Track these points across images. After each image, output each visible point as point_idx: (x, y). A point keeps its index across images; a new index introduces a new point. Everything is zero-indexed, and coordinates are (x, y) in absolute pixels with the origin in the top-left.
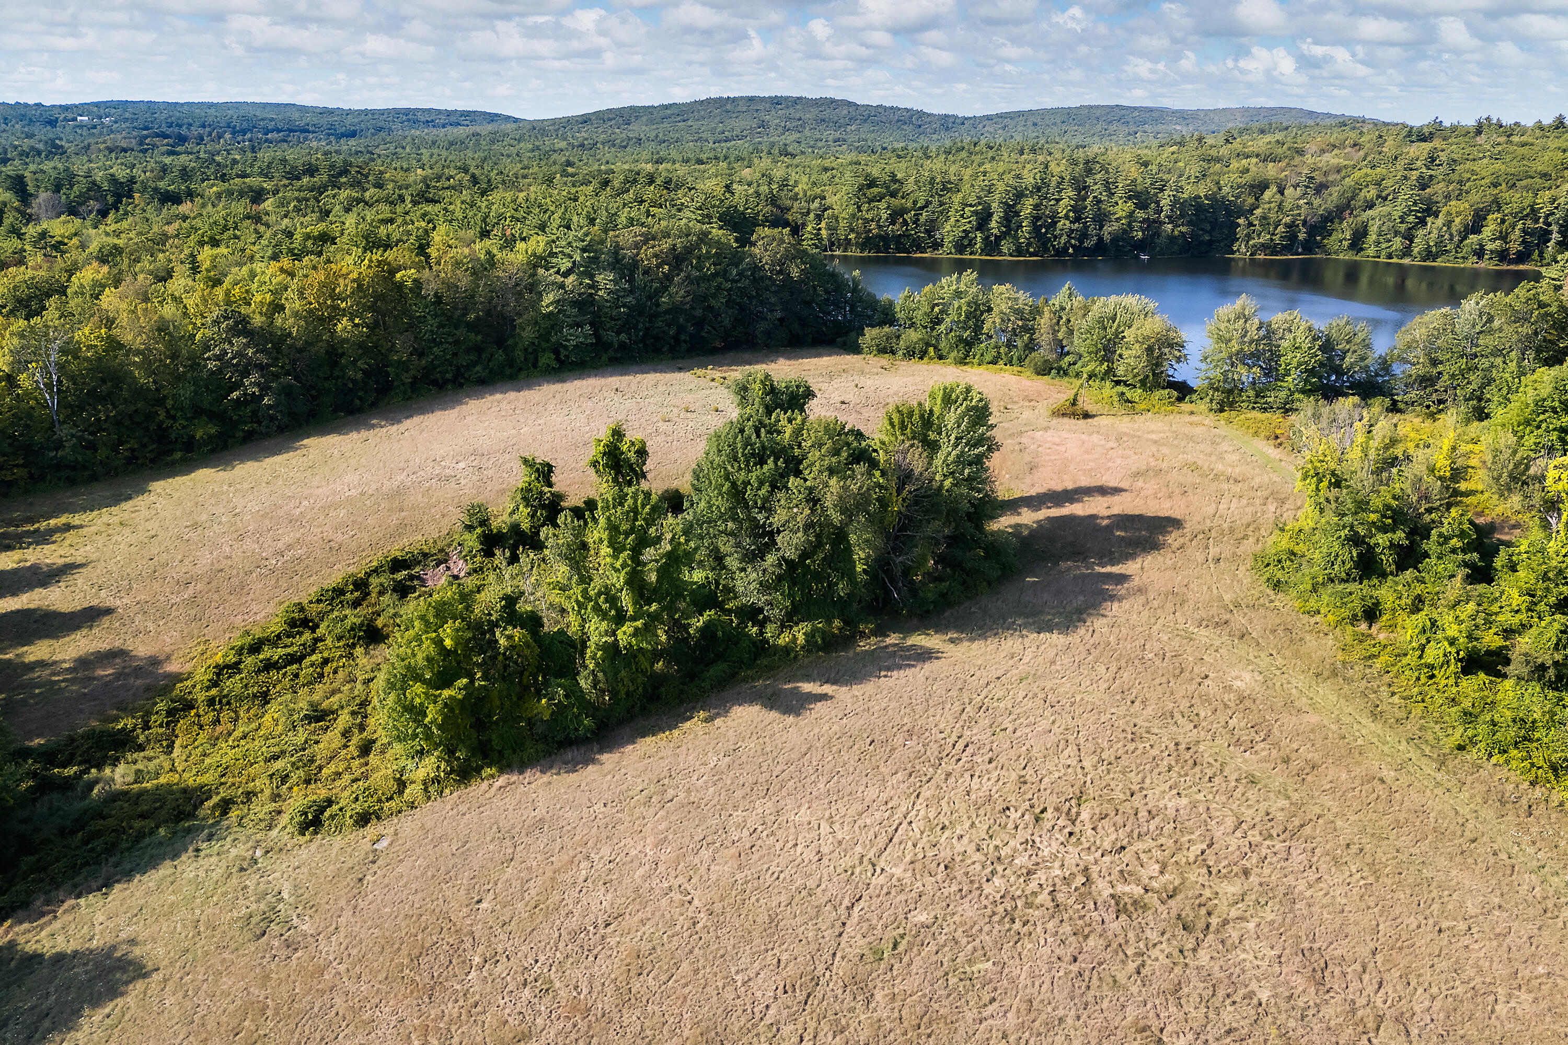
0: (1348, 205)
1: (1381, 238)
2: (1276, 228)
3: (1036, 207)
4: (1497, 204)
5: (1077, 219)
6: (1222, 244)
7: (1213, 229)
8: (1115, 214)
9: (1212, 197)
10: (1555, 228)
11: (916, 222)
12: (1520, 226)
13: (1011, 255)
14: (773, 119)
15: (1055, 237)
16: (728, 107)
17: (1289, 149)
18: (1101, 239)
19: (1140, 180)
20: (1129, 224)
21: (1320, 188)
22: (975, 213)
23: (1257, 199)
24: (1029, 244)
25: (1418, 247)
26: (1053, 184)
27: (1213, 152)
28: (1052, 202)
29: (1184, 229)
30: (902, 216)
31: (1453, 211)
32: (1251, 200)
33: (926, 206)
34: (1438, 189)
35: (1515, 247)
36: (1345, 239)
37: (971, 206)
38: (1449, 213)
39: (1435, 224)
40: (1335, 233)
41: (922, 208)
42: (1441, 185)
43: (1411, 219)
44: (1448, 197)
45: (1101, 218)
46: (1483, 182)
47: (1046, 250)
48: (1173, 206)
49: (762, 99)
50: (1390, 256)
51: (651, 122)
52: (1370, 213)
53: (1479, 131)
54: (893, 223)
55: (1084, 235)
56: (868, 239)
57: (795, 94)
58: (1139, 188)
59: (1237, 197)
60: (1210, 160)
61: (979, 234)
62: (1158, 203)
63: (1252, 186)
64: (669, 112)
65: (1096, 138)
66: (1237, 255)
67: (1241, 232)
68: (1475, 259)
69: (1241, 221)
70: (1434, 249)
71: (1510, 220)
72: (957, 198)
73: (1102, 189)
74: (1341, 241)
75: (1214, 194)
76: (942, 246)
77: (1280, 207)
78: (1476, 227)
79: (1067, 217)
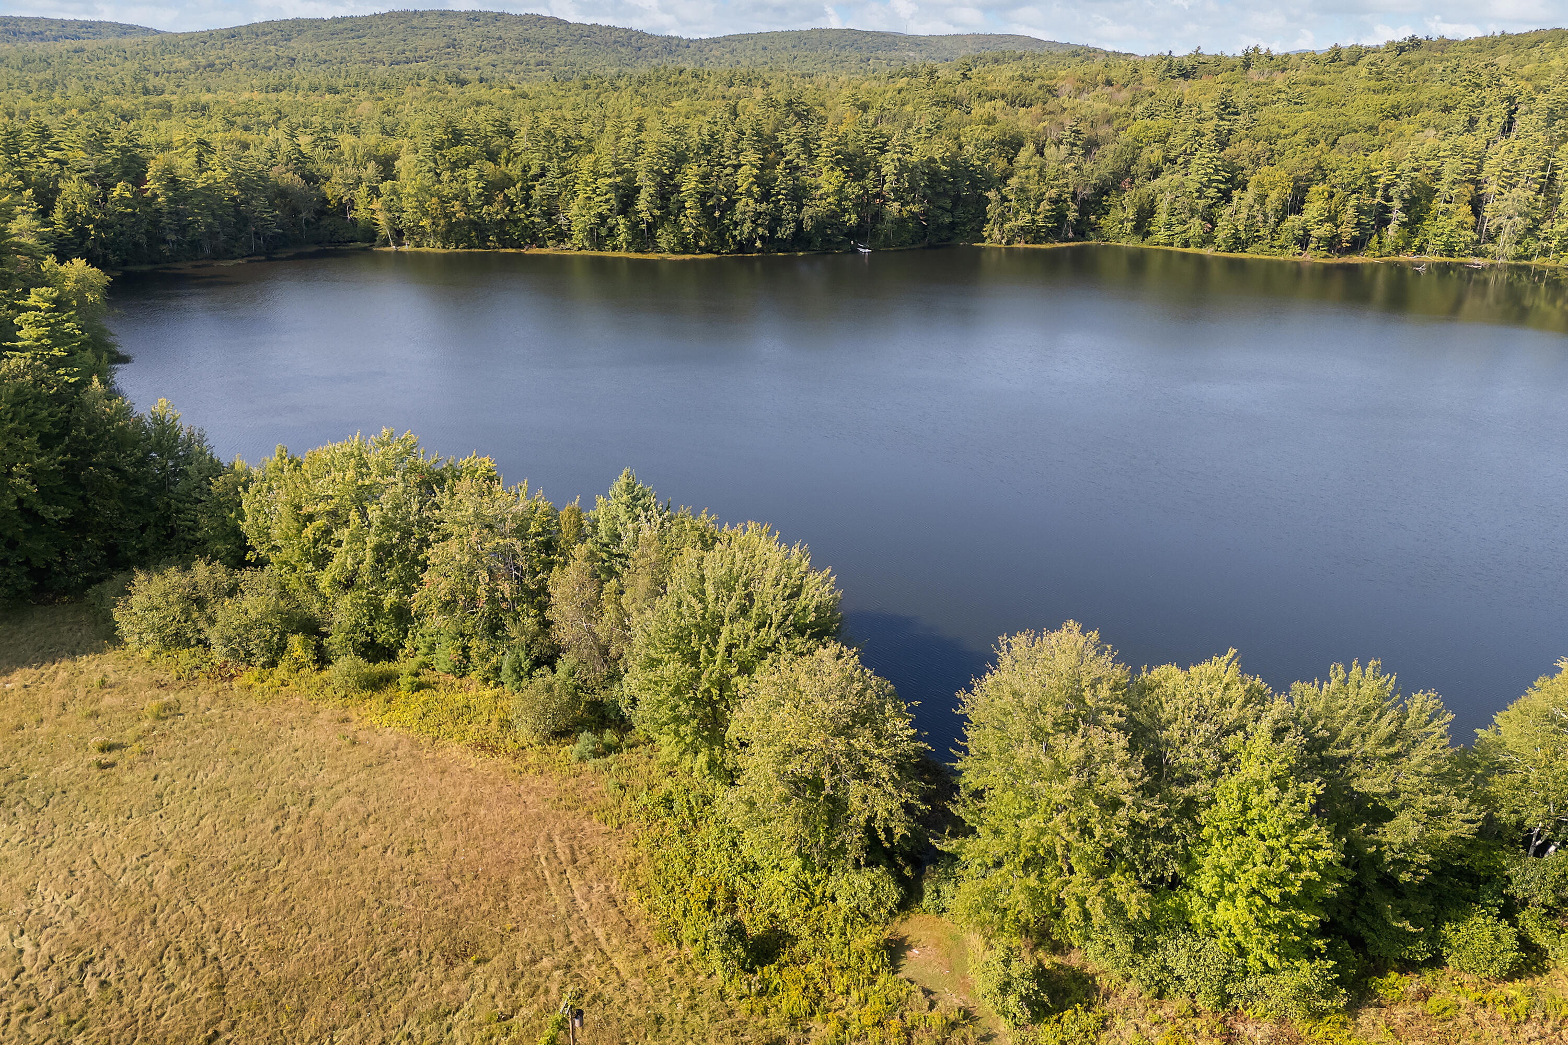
0: (1128, 171)
1: (1173, 219)
2: (1037, 205)
3: (704, 178)
4: (1321, 172)
5: (765, 197)
6: (968, 228)
7: (955, 205)
8: (817, 188)
9: (952, 161)
10: (1397, 204)
11: (527, 200)
12: (1352, 201)
13: (673, 251)
14: (467, 38)
15: (736, 224)
16: (415, 22)
17: (1040, 88)
18: (799, 223)
19: (852, 136)
20: (839, 204)
21: (1091, 146)
22: (616, 187)
23: (1010, 161)
24: (697, 236)
25: (1221, 234)
26: (728, 142)
27: (948, 91)
28: (728, 171)
29: (915, 208)
30: (502, 191)
31: (1266, 181)
32: (1002, 164)
33: (542, 175)
34: (1241, 149)
35: (1348, 232)
36: (1127, 219)
37: (605, 175)
38: (1260, 185)
39: (1244, 200)
40: (1113, 211)
41: (536, 178)
42: (1245, 143)
43: (1211, 192)
44: (1256, 162)
45: (799, 195)
46: (1296, 138)
47: (725, 243)
48: (899, 175)
49: (456, 14)
50: (1186, 244)
51: (318, 37)
52: (1158, 182)
53: (1247, 65)
54: (489, 201)
55: (776, 221)
56: (451, 227)
57: (496, 10)
58: (851, 148)
59: (985, 161)
60: (943, 102)
61: (621, 220)
62: (878, 170)
63: (1003, 143)
64: (340, 26)
65: (827, 65)
66: (988, 243)
67: (992, 210)
68: (1298, 249)
69: (991, 194)
70: (1243, 236)
71: (1340, 193)
72: (586, 162)
73: (800, 149)
74: (1122, 222)
75: (954, 156)
76: (570, 237)
77: (1041, 174)
78: (1296, 205)
79: (749, 193)
